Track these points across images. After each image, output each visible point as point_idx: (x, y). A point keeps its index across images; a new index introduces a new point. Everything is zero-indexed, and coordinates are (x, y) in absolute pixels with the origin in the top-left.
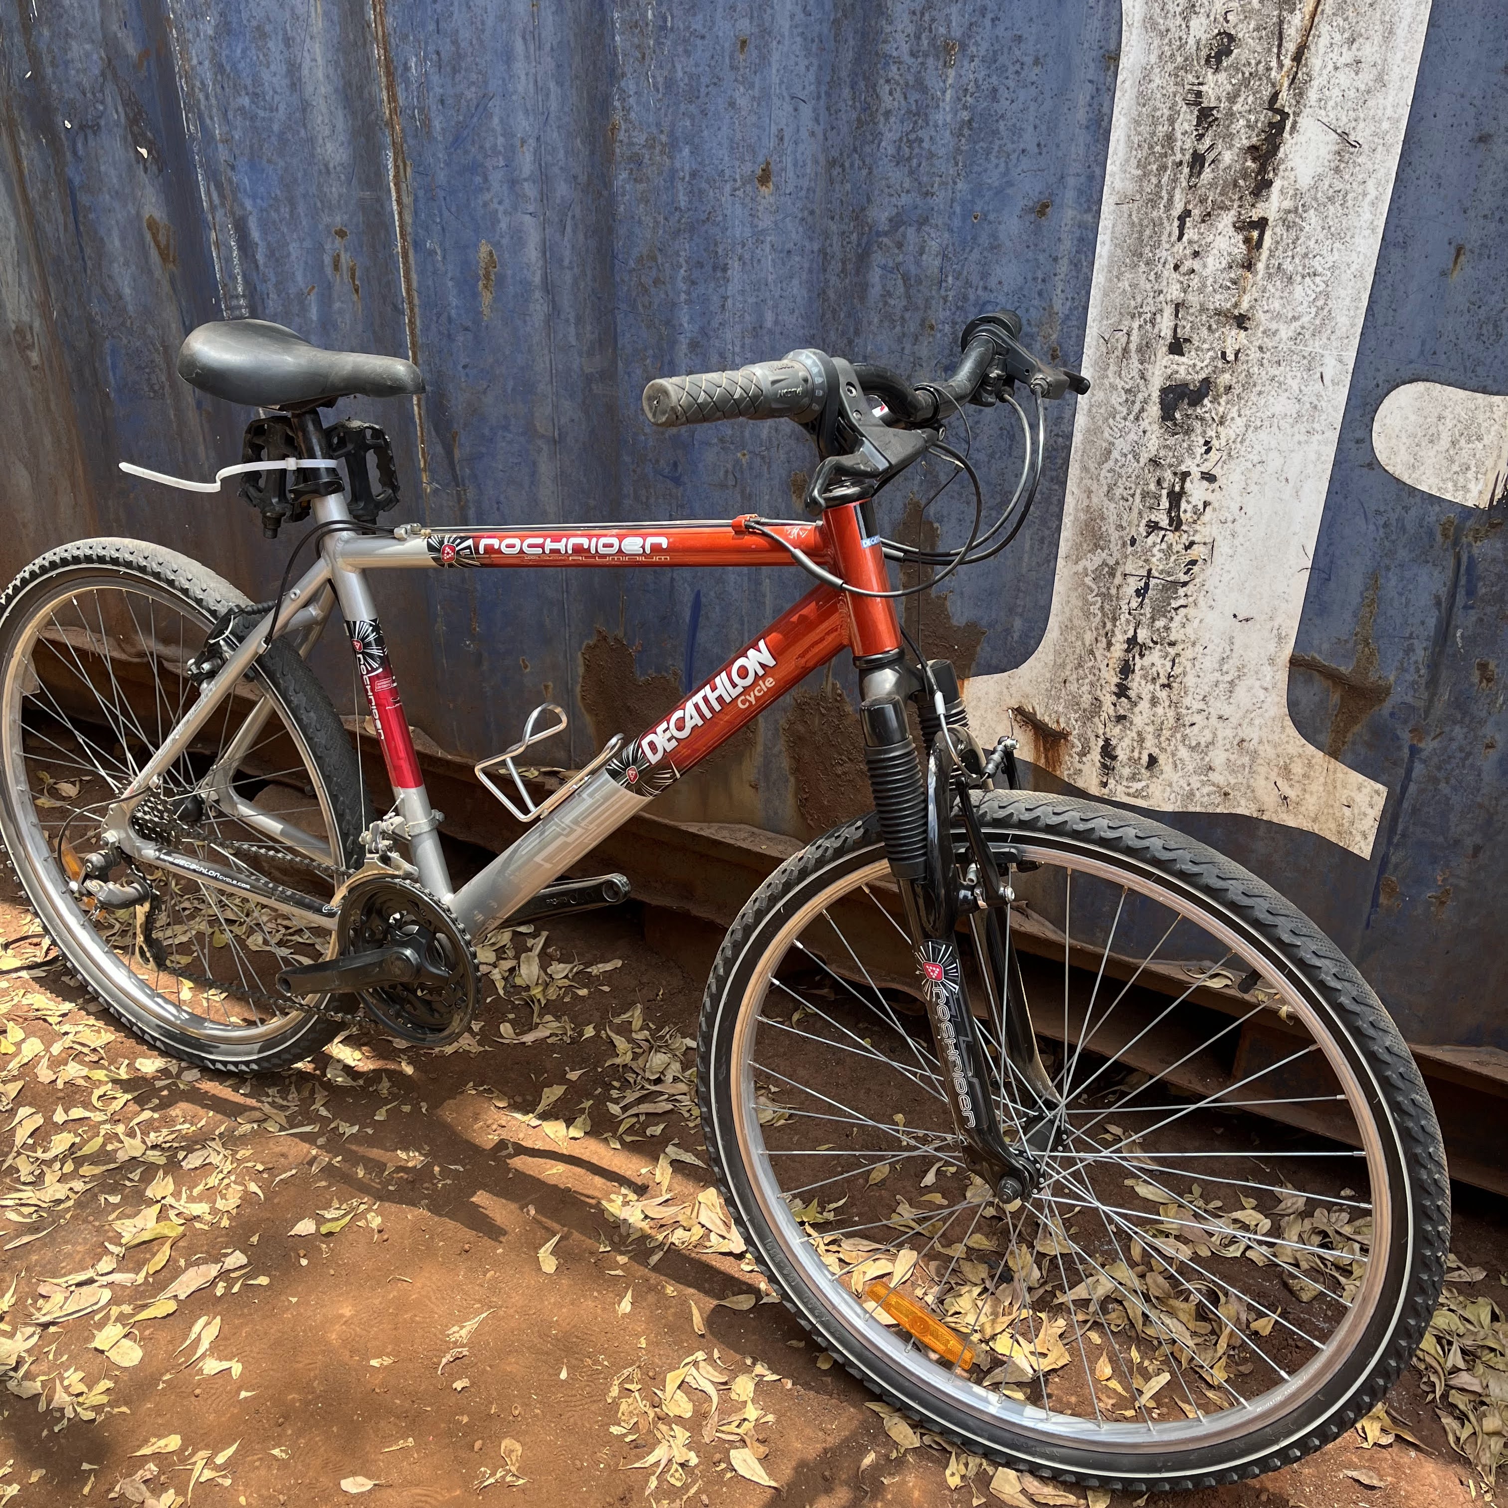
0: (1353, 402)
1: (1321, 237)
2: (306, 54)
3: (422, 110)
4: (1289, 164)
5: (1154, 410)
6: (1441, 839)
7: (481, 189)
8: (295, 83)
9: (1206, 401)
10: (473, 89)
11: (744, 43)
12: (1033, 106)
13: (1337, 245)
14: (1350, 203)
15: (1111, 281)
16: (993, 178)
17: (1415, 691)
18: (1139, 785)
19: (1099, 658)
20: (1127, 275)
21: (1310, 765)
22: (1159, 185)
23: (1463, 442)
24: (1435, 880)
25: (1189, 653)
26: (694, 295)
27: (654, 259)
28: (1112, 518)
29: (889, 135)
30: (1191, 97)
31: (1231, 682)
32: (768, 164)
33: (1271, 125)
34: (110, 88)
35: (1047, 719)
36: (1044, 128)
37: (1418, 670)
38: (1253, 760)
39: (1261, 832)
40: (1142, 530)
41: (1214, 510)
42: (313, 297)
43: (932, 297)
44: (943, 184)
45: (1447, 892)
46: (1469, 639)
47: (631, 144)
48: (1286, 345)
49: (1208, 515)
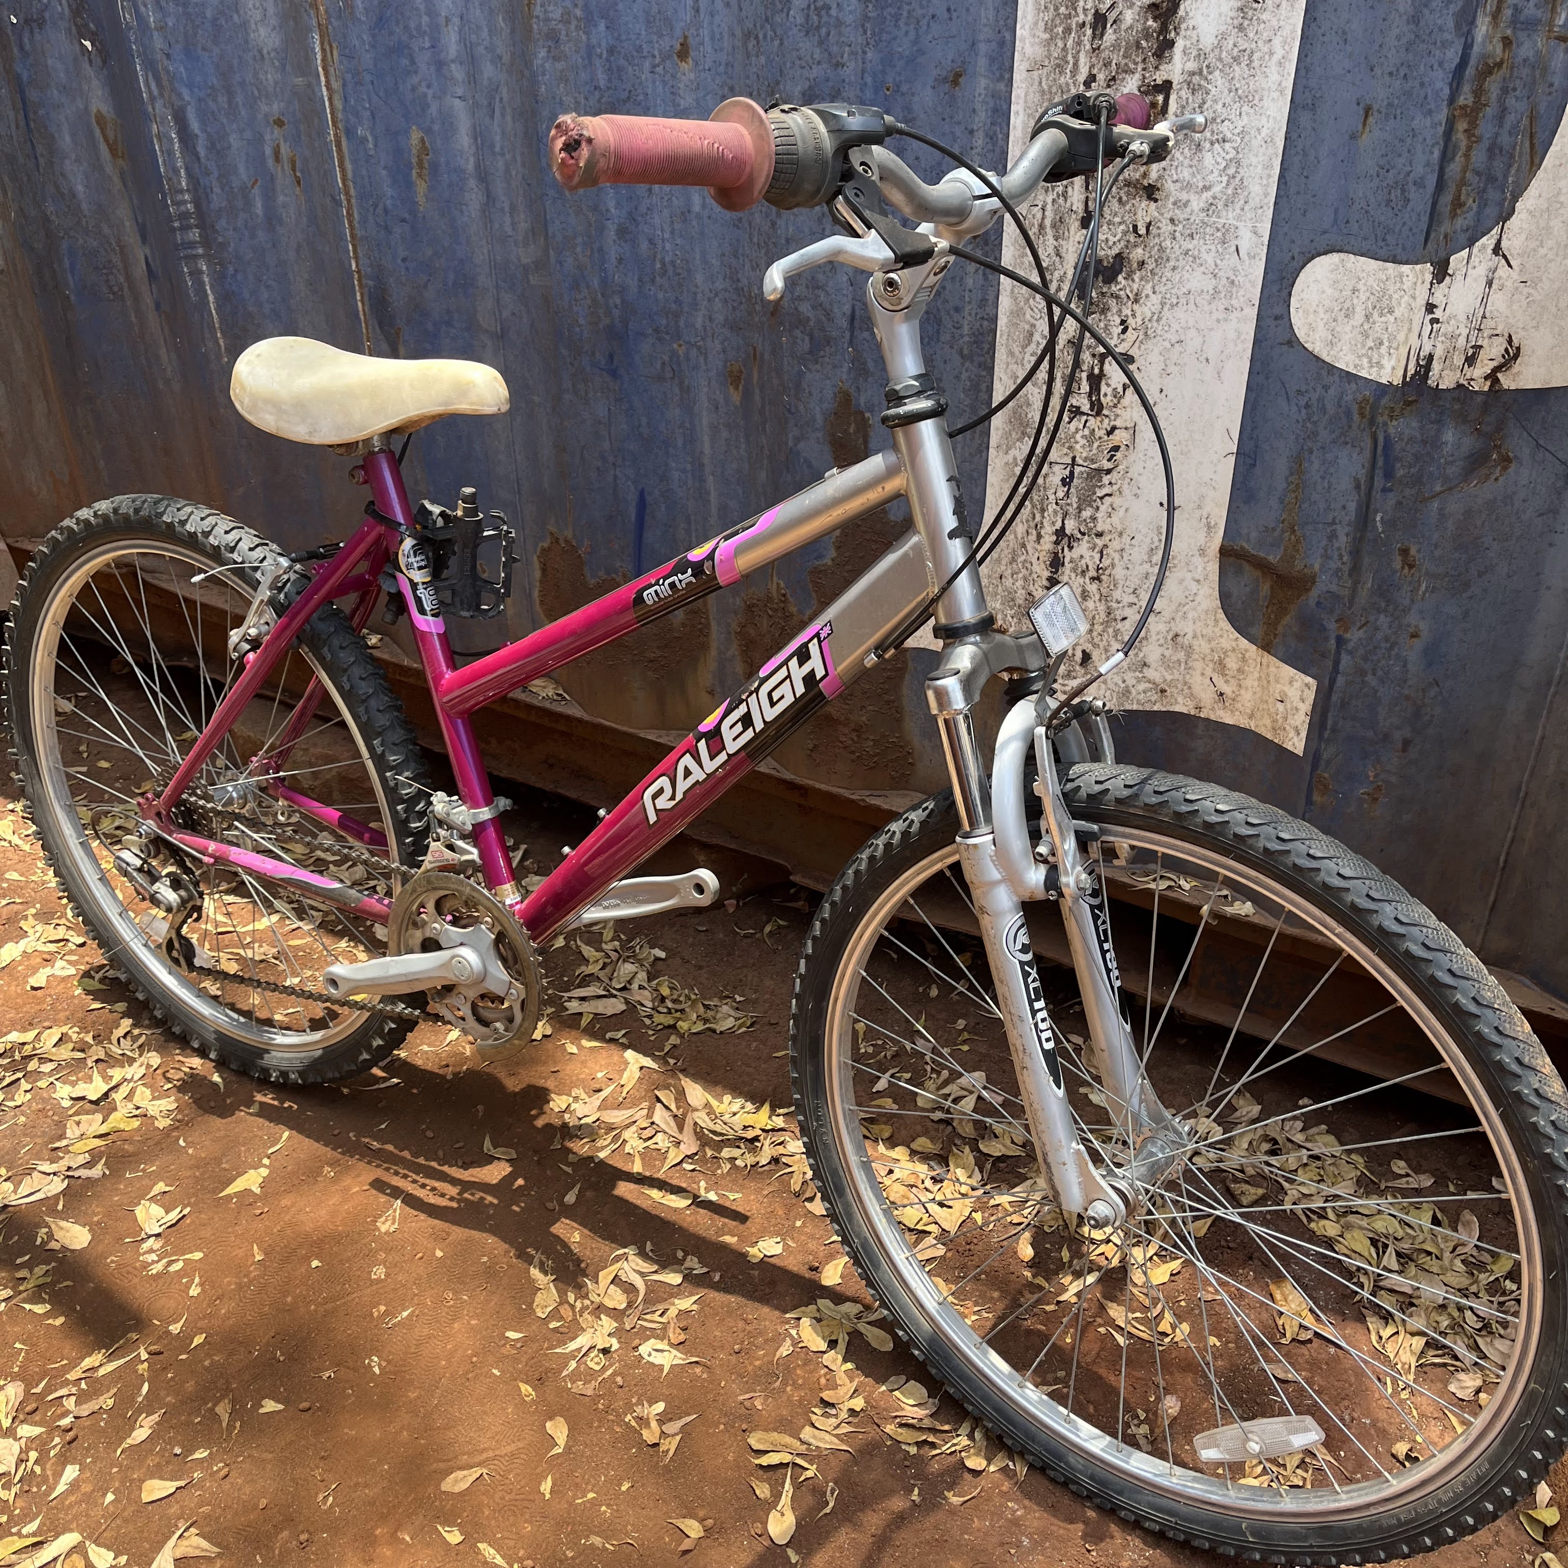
0: (1269, 276)
1: (1228, 100)
4: (1191, 23)
6: (1370, 734)
7: (409, 72)
9: (1120, 278)
13: (1245, 108)
14: (1256, 64)
16: (904, 47)
17: (1340, 578)
18: (1073, 683)
19: (1030, 551)
21: (1244, 659)
22: (1065, 49)
23: (1376, 315)
24: (1367, 776)
25: (1116, 545)
28: (1036, 405)
29: (797, 3)
32: (686, 37)
37: (1341, 557)
39: (1200, 730)
41: (1134, 393)
42: (256, 191)
44: (852, 53)
45: (1379, 788)
46: (1389, 524)
47: (547, 20)
48: (1197, 217)
49: (1128, 399)
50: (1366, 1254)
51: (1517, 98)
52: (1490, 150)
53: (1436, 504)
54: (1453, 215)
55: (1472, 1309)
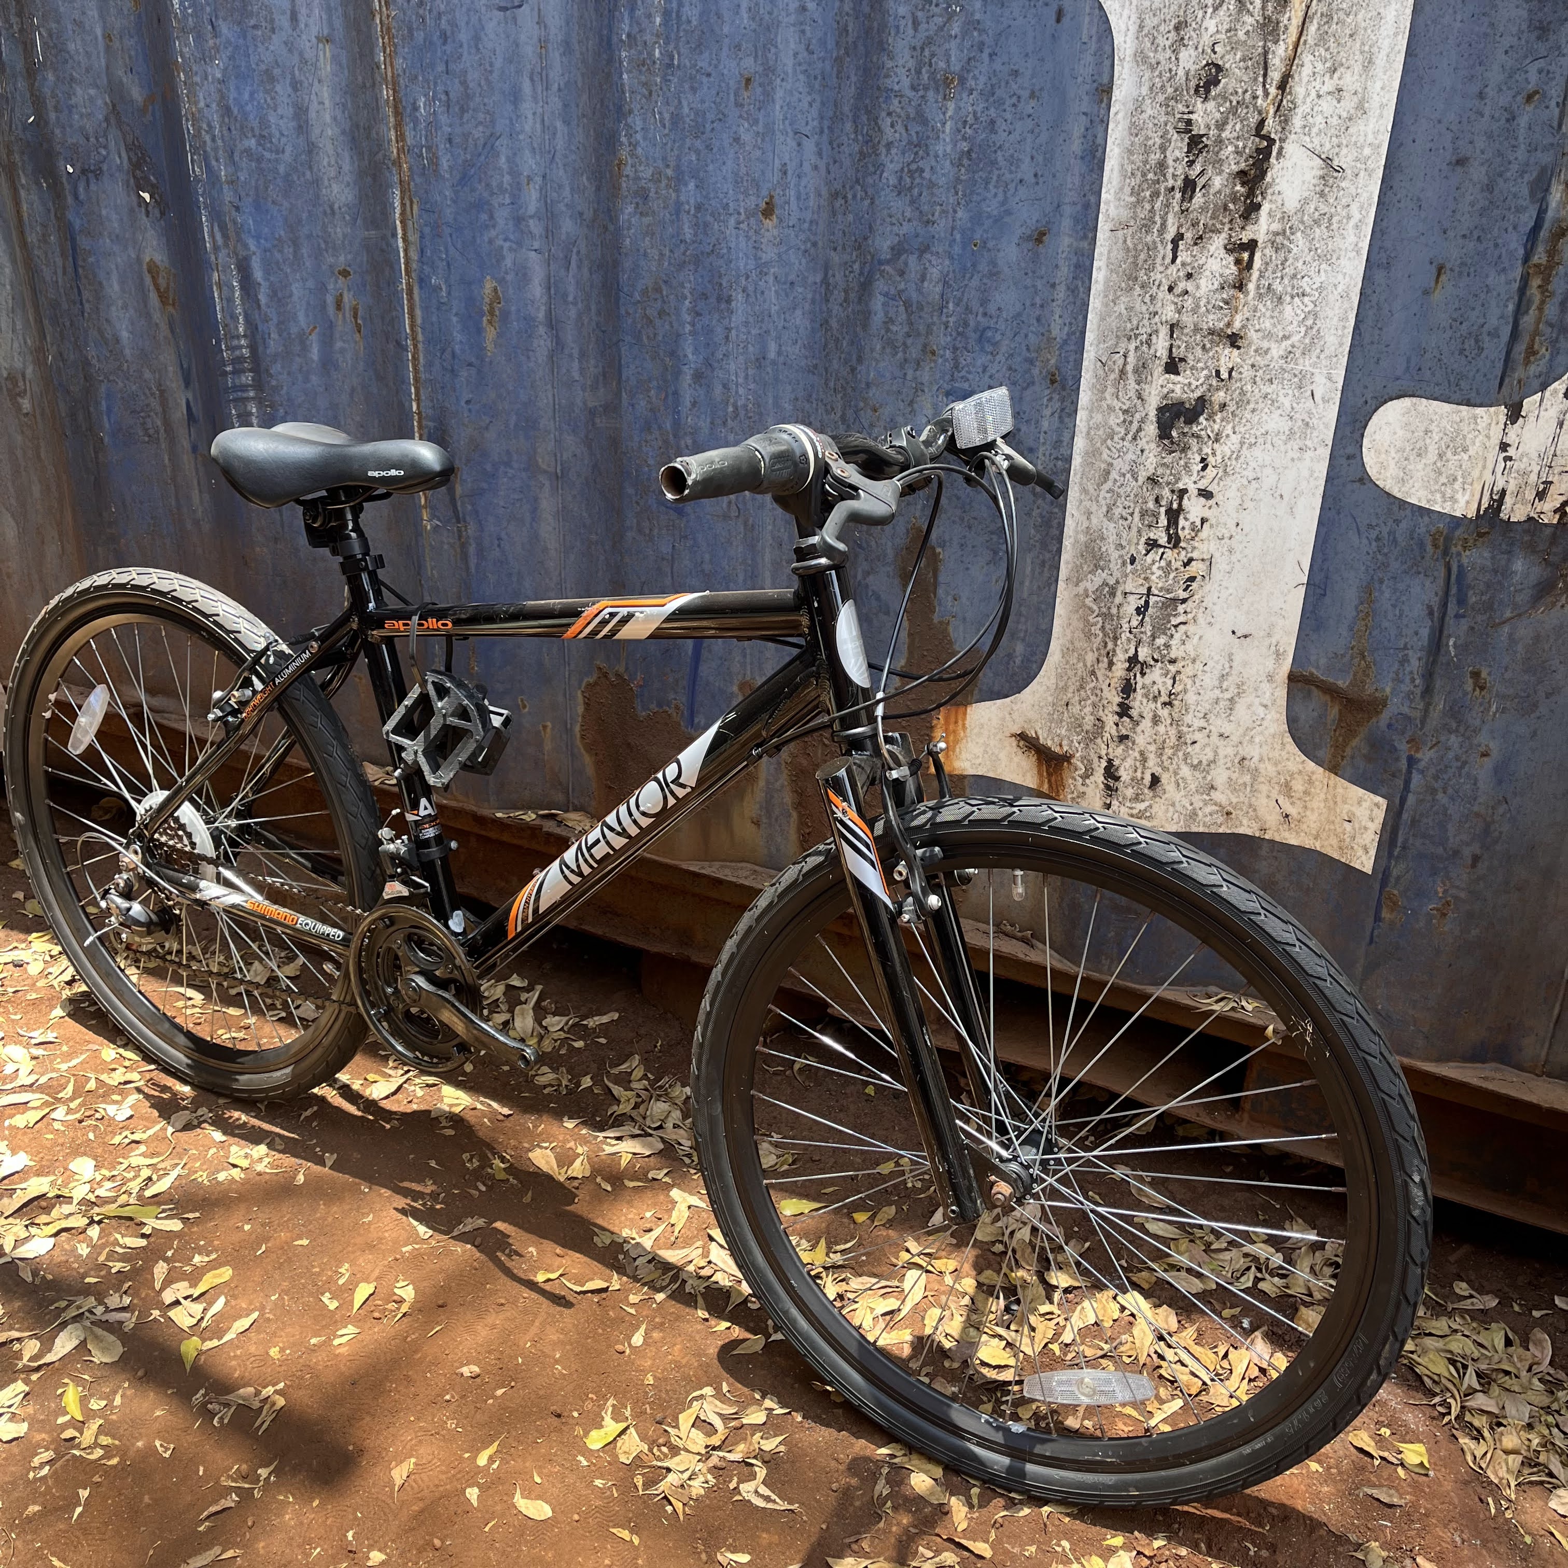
1: (1308, 259)
2: (313, 97)
3: (429, 148)
4: (1277, 189)
5: (1151, 429)
6: (1440, 850)
7: (487, 226)
8: (302, 126)
9: (1201, 419)
10: (481, 128)
11: (748, 81)
12: (1030, 138)
13: (1324, 266)
14: (1335, 226)
15: (1107, 305)
16: (992, 207)
17: (1411, 701)
18: (1142, 806)
19: (1101, 678)
20: (1123, 299)
21: (1310, 782)
22: (1152, 211)
24: (1436, 893)
25: (1189, 671)
26: (698, 326)
27: (658, 290)
28: (1112, 538)
29: (891, 166)
30: (1181, 125)
31: (1231, 700)
32: (772, 197)
33: (1258, 150)
34: (114, 134)
35: (1049, 743)
36: (1040, 159)
37: (1413, 680)
38: (1254, 779)
39: (1263, 852)
40: (1142, 548)
41: (1211, 526)
42: (314, 337)
43: (934, 324)
44: (943, 211)
45: (1448, 903)
46: (1462, 648)
47: (637, 179)
48: (1278, 364)
49: (1206, 532)
50: (1448, 1374)
52: (1561, 304)
53: (1506, 629)
54: (1527, 362)
55: (1557, 1426)
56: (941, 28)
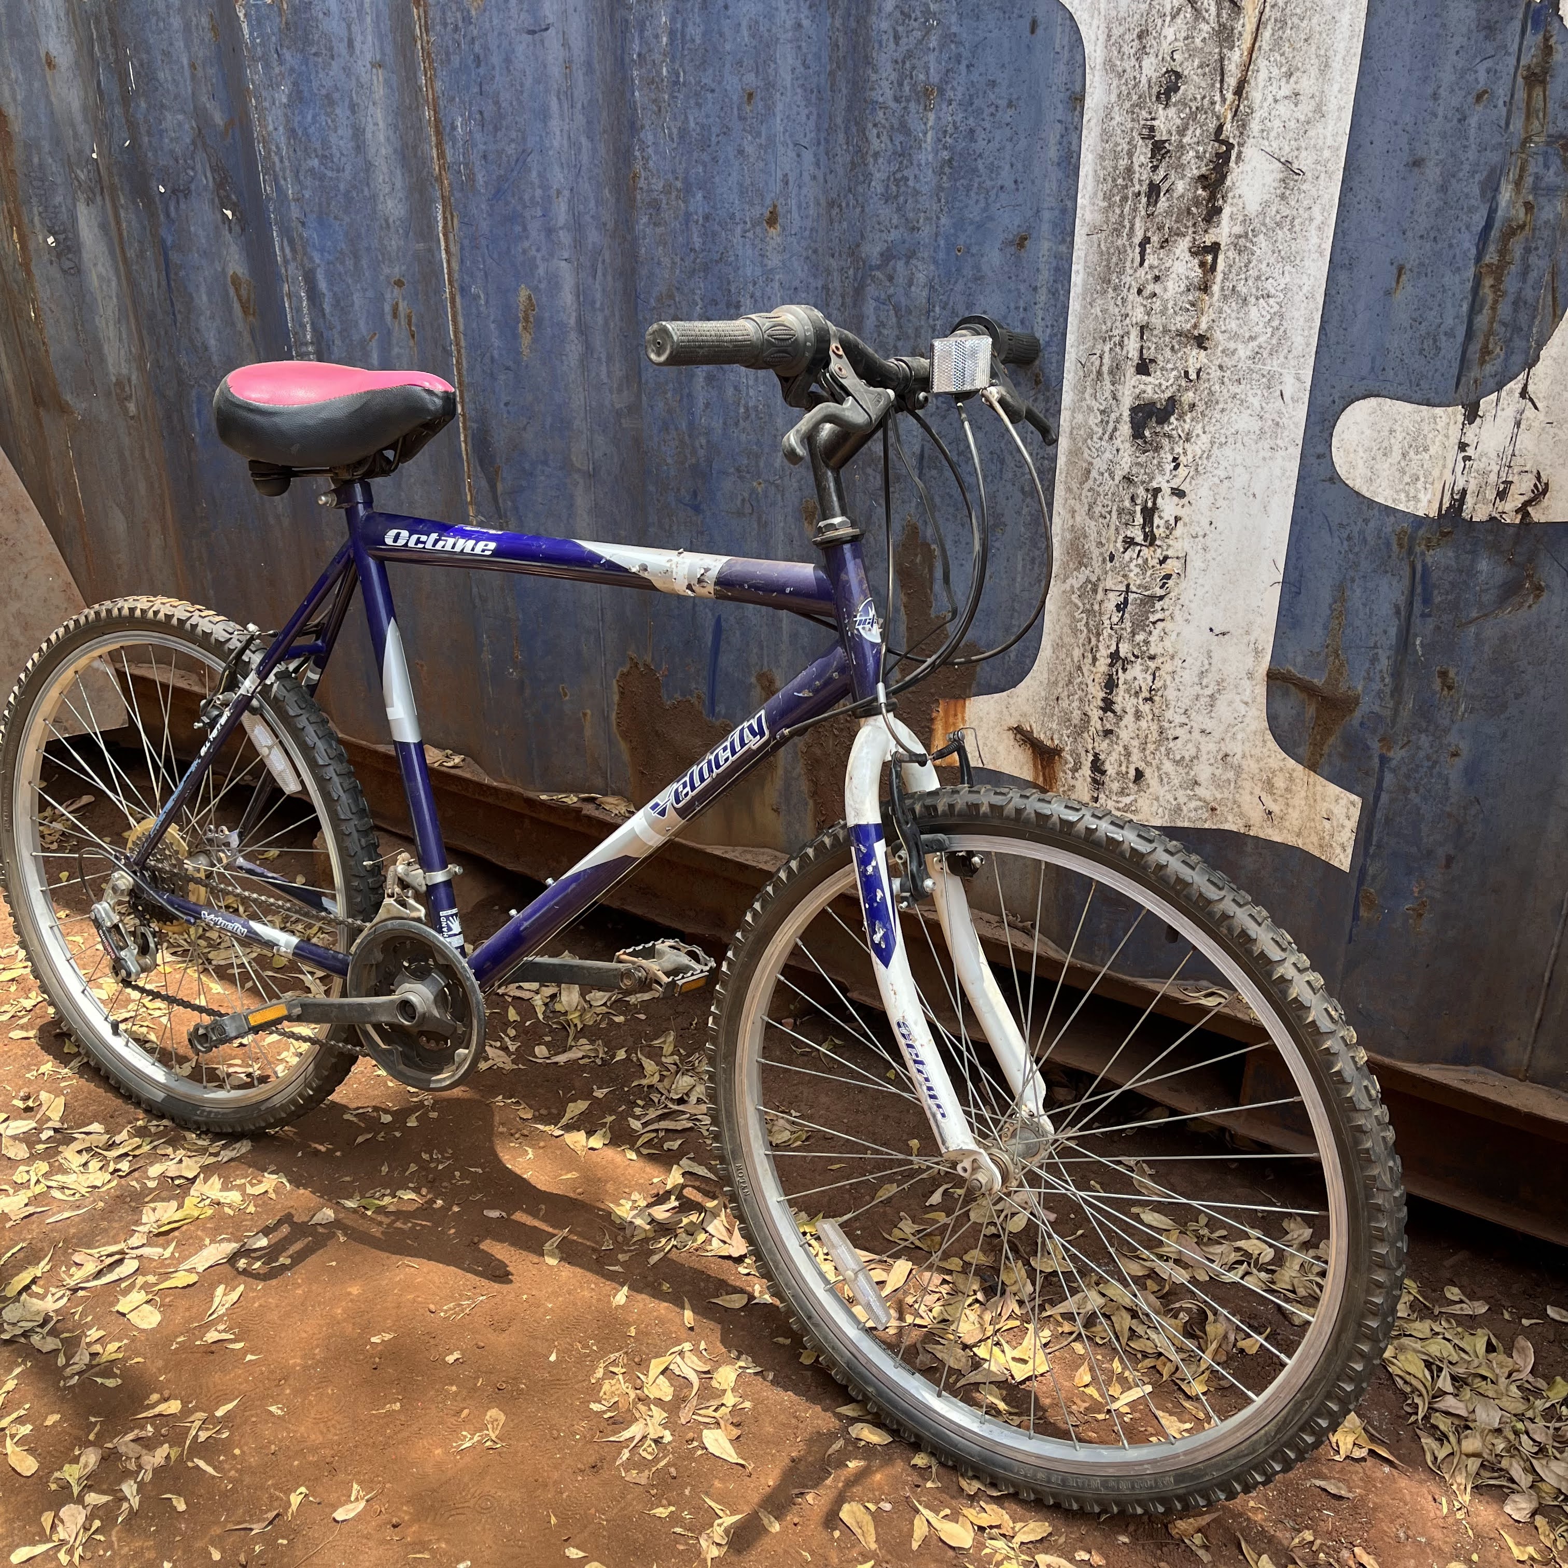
0: (1312, 418)
1: (1272, 261)
2: (369, 119)
3: (466, 165)
4: (1237, 192)
5: (1125, 429)
6: (1414, 850)
7: (521, 238)
8: (360, 147)
9: (1172, 419)
10: (513, 146)
11: (750, 96)
12: (1009, 146)
13: (1287, 268)
14: (1297, 228)
15: (1085, 308)
16: (974, 213)
17: (1382, 700)
18: (1127, 800)
19: (1086, 673)
20: (1099, 302)
21: (1291, 779)
22: (1122, 215)
23: (1412, 453)
24: (1412, 892)
25: (1168, 667)
27: (671, 297)
28: (1093, 536)
29: (878, 175)
30: (1145, 132)
31: (1212, 696)
32: (775, 206)
33: (1218, 155)
34: (200, 156)
35: (1042, 737)
36: (1019, 166)
37: (1383, 679)
38: (1238, 775)
39: (1249, 848)
40: (1120, 545)
41: (1185, 525)
42: (374, 343)
43: (922, 327)
44: (927, 219)
45: (1424, 903)
46: (1428, 647)
47: (650, 191)
48: (1244, 365)
49: (1180, 530)
50: (1420, 1376)
51: (1539, 257)
52: (1515, 303)
53: (1473, 629)
54: (1482, 362)
55: (1527, 1433)
56: (920, 42)
